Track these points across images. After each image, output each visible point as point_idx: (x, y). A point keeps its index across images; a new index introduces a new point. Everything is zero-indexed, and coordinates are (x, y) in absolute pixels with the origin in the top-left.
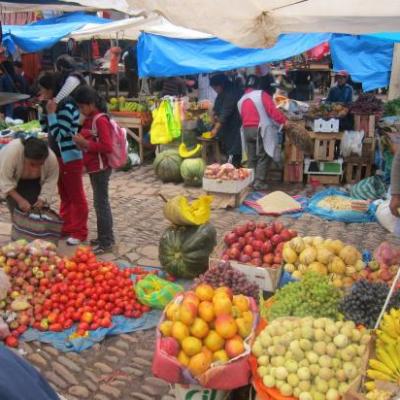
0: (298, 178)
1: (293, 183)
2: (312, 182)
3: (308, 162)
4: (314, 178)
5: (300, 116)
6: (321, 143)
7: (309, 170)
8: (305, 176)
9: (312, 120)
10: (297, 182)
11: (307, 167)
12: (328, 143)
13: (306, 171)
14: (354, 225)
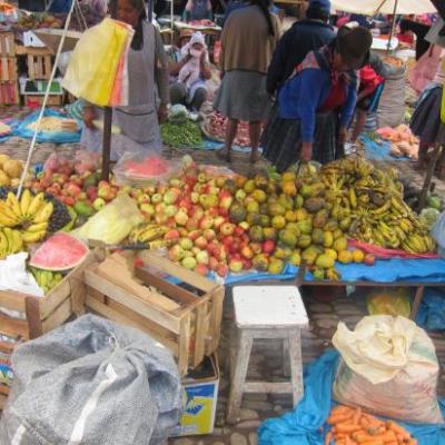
0: (13, 100)
1: (9, 106)
2: (30, 103)
3: (23, 81)
4: (32, 100)
5: (8, 28)
6: (35, 60)
7: (26, 90)
8: (22, 97)
9: (22, 32)
10: (13, 105)
11: (23, 87)
12: (43, 59)
13: (23, 92)
14: (65, 145)
